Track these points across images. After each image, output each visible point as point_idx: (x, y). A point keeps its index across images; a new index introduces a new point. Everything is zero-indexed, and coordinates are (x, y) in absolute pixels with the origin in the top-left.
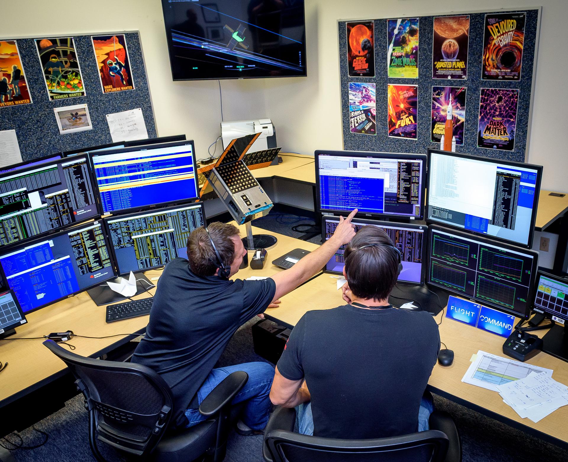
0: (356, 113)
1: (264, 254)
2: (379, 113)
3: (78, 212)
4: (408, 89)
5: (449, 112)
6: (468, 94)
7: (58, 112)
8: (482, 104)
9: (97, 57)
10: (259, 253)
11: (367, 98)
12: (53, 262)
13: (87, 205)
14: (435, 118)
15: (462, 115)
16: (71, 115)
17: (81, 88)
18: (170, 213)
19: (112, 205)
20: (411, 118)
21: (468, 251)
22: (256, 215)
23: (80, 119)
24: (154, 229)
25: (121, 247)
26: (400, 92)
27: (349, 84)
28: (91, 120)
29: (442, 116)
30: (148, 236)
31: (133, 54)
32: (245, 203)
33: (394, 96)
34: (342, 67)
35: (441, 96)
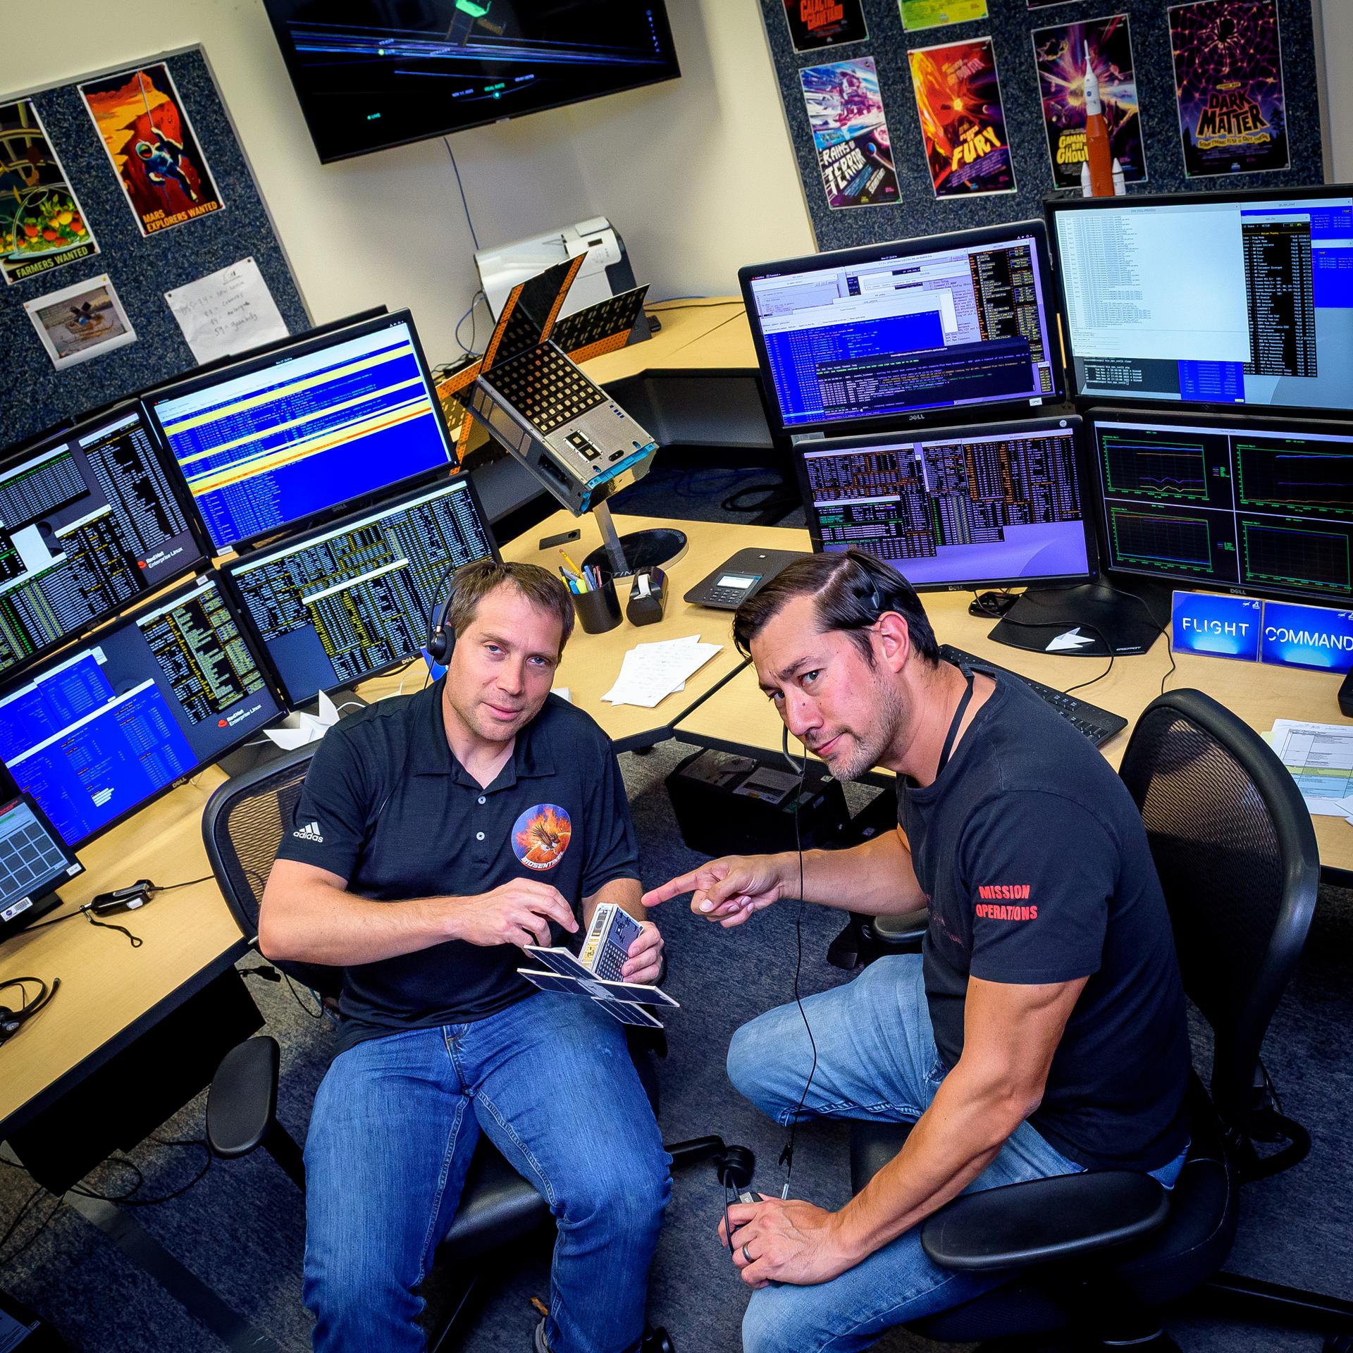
0: (835, 152)
1: (659, 580)
2: (899, 138)
3: (148, 561)
4: (966, 53)
5: (1089, 94)
6: (1136, 33)
7: (38, 312)
8: (1178, 52)
9: (106, 139)
10: (643, 580)
11: (858, 103)
12: (114, 702)
13: (168, 537)
14: (1054, 119)
15: (1130, 96)
16: (71, 314)
17: (82, 232)
18: (389, 518)
19: (233, 526)
20: (990, 133)
21: (1200, 459)
22: (617, 479)
23: (99, 318)
24: (357, 569)
25: (280, 631)
26: (945, 67)
27: (801, 74)
28: (129, 317)
29: (1073, 109)
30: (345, 590)
31: (198, 113)
32: (580, 454)
33: (931, 82)
34: (773, 31)
35: (1060, 53)
